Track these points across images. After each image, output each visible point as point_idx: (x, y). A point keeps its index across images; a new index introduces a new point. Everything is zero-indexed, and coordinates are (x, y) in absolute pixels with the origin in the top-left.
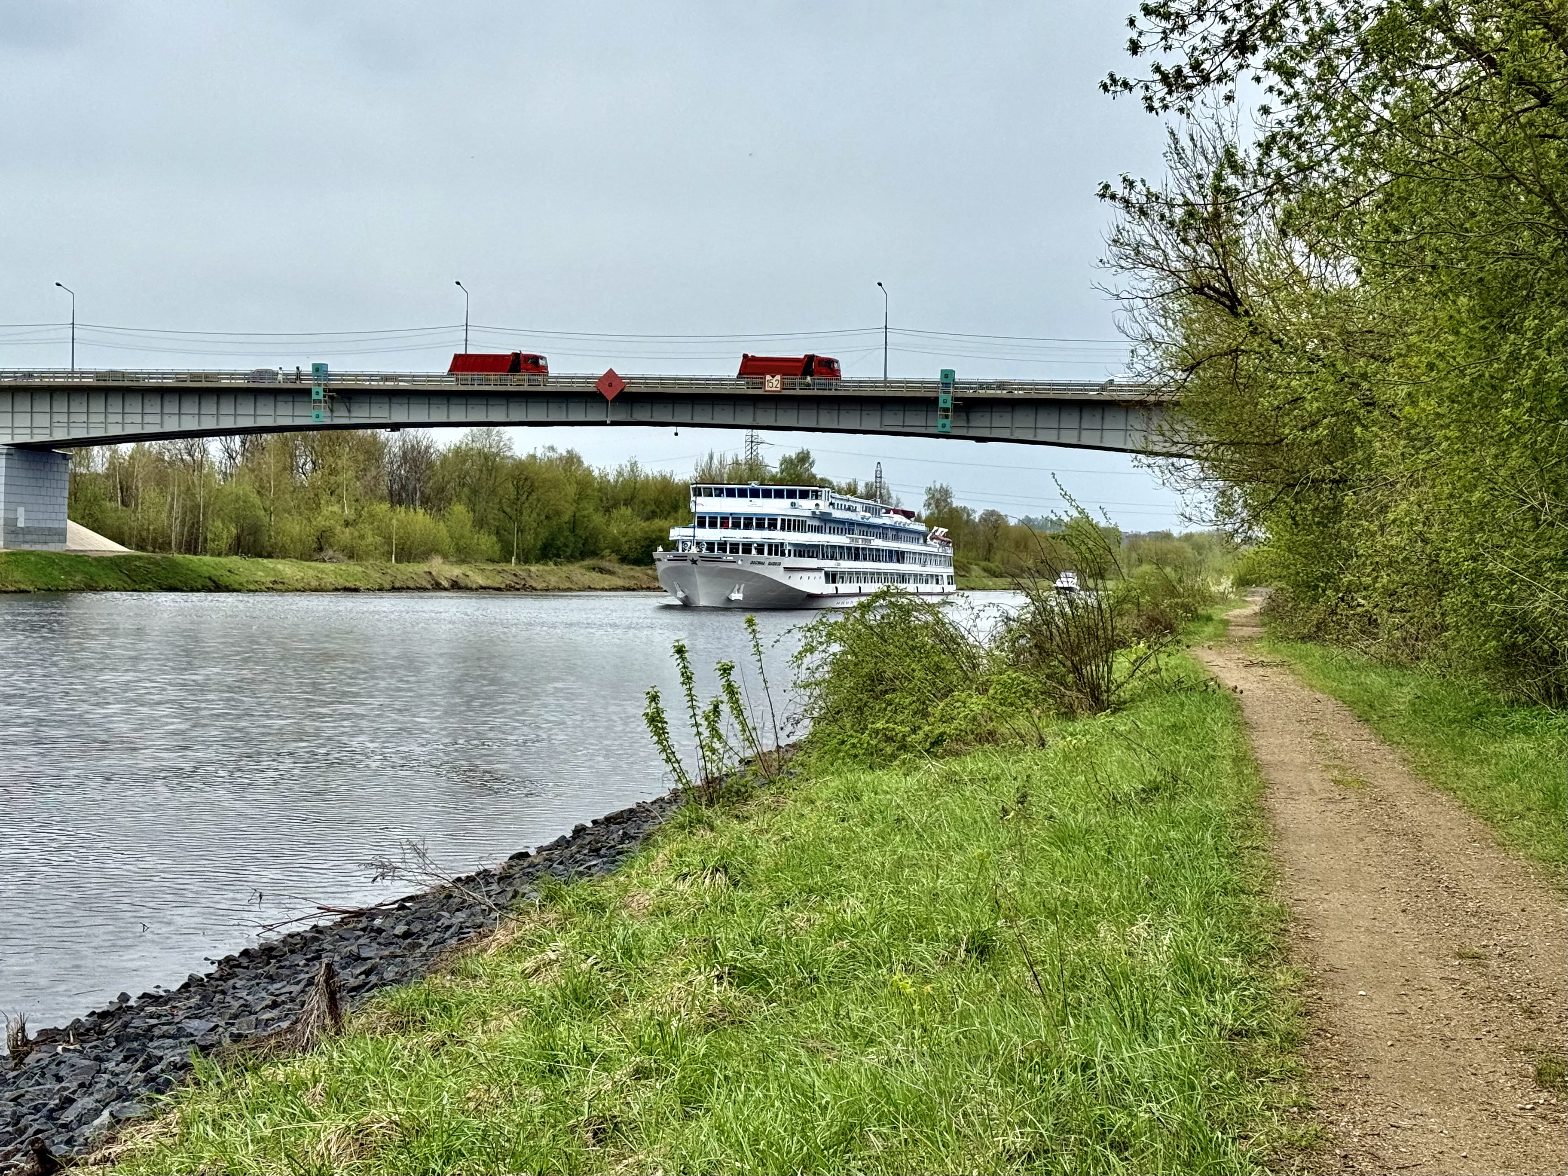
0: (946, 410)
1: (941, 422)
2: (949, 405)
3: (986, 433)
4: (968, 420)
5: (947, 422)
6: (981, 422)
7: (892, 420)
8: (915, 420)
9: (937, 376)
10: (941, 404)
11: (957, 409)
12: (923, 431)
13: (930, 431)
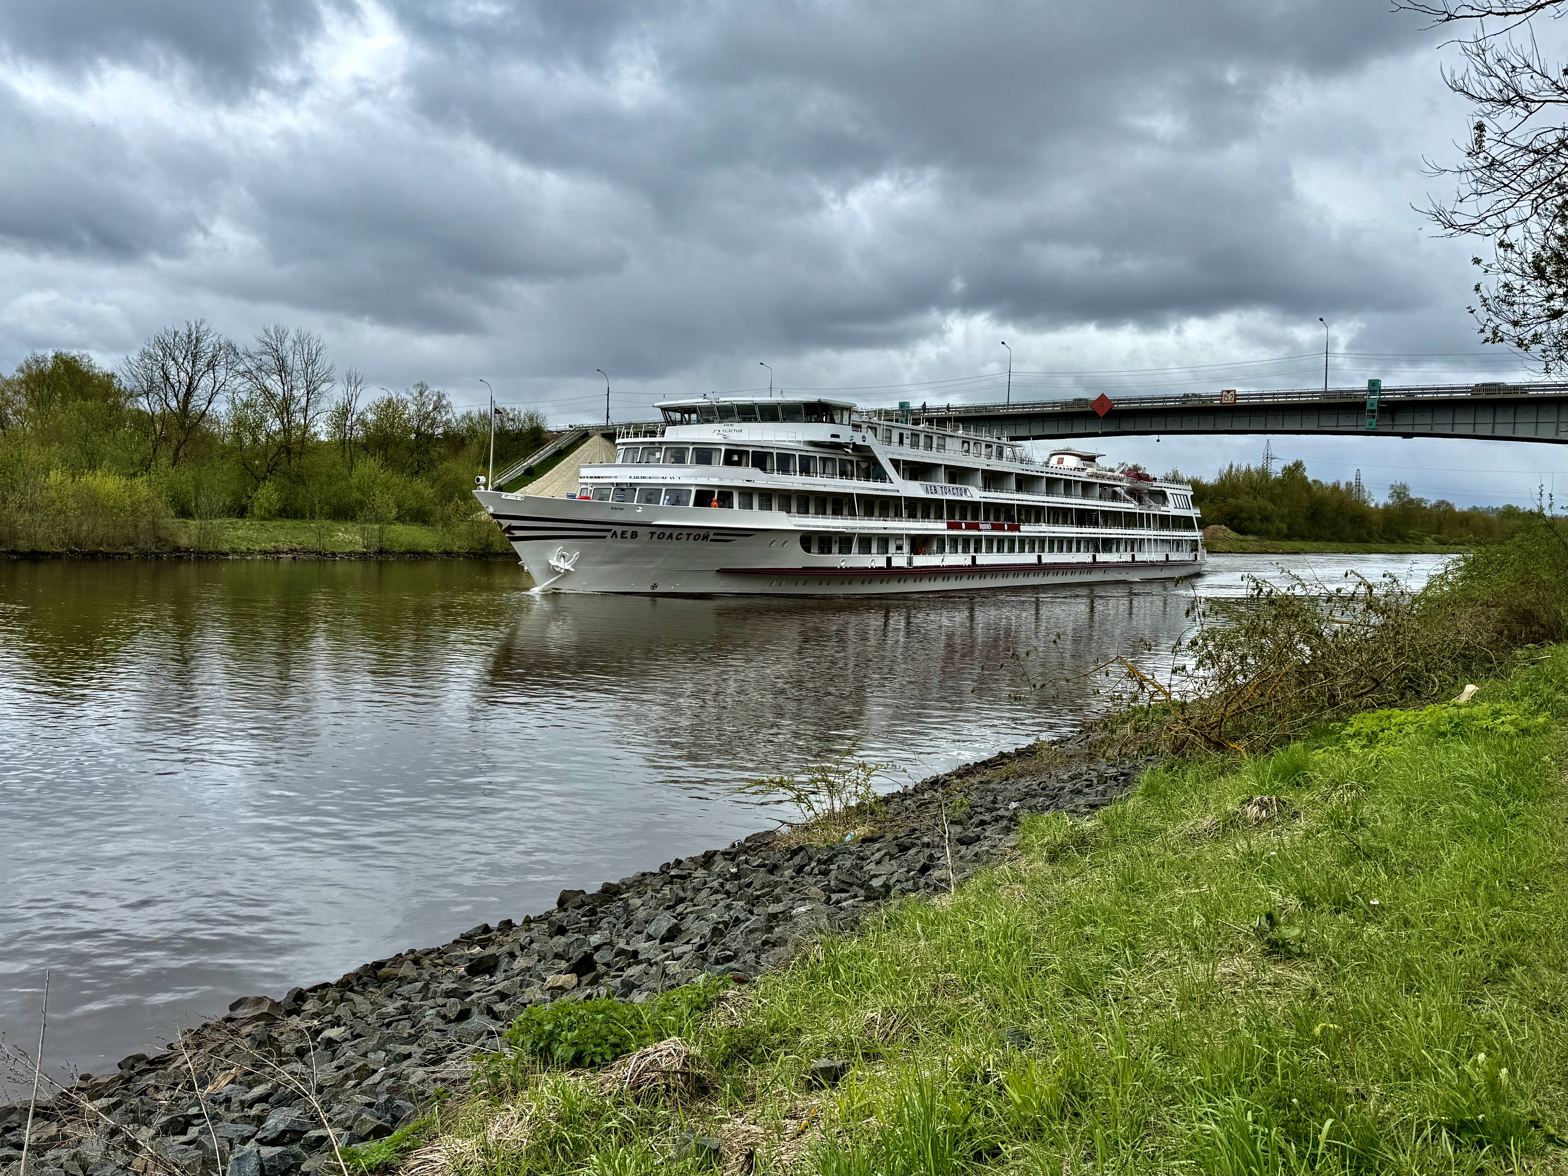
0: (1373, 411)
1: (1368, 420)
2: (1375, 408)
3: (1409, 430)
4: (1393, 420)
5: (1374, 421)
6: (1404, 423)
7: (1328, 423)
8: (1346, 422)
9: (1363, 385)
10: (1368, 407)
11: (1381, 410)
12: (1354, 429)
13: (1360, 429)
